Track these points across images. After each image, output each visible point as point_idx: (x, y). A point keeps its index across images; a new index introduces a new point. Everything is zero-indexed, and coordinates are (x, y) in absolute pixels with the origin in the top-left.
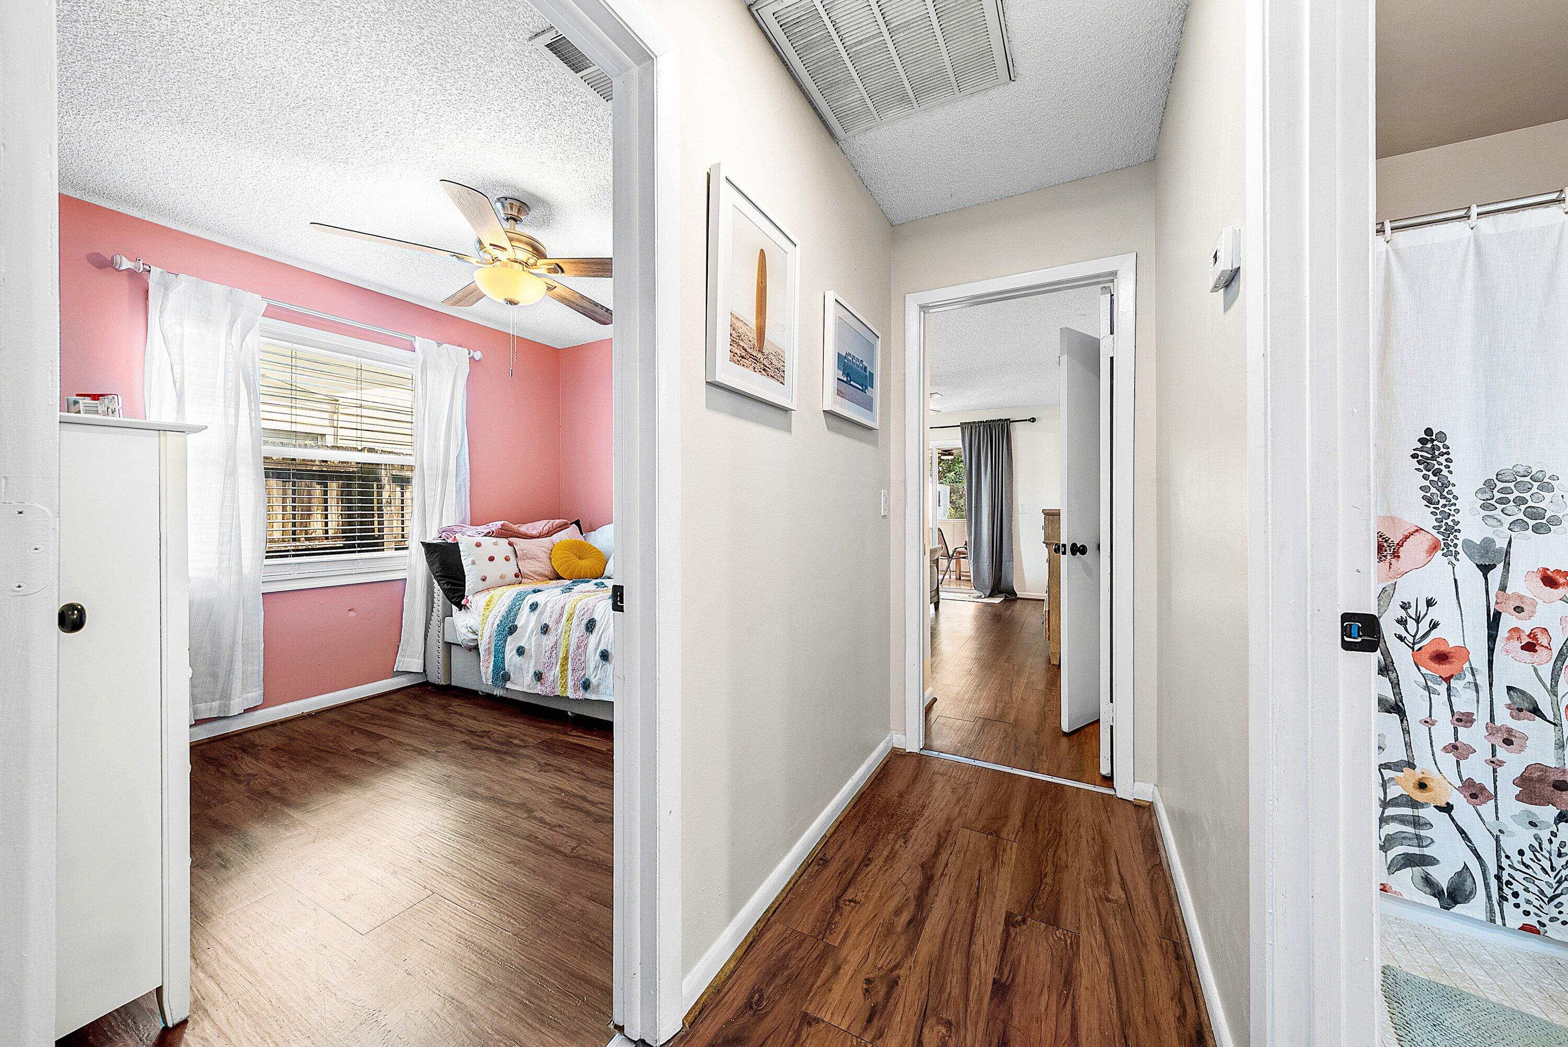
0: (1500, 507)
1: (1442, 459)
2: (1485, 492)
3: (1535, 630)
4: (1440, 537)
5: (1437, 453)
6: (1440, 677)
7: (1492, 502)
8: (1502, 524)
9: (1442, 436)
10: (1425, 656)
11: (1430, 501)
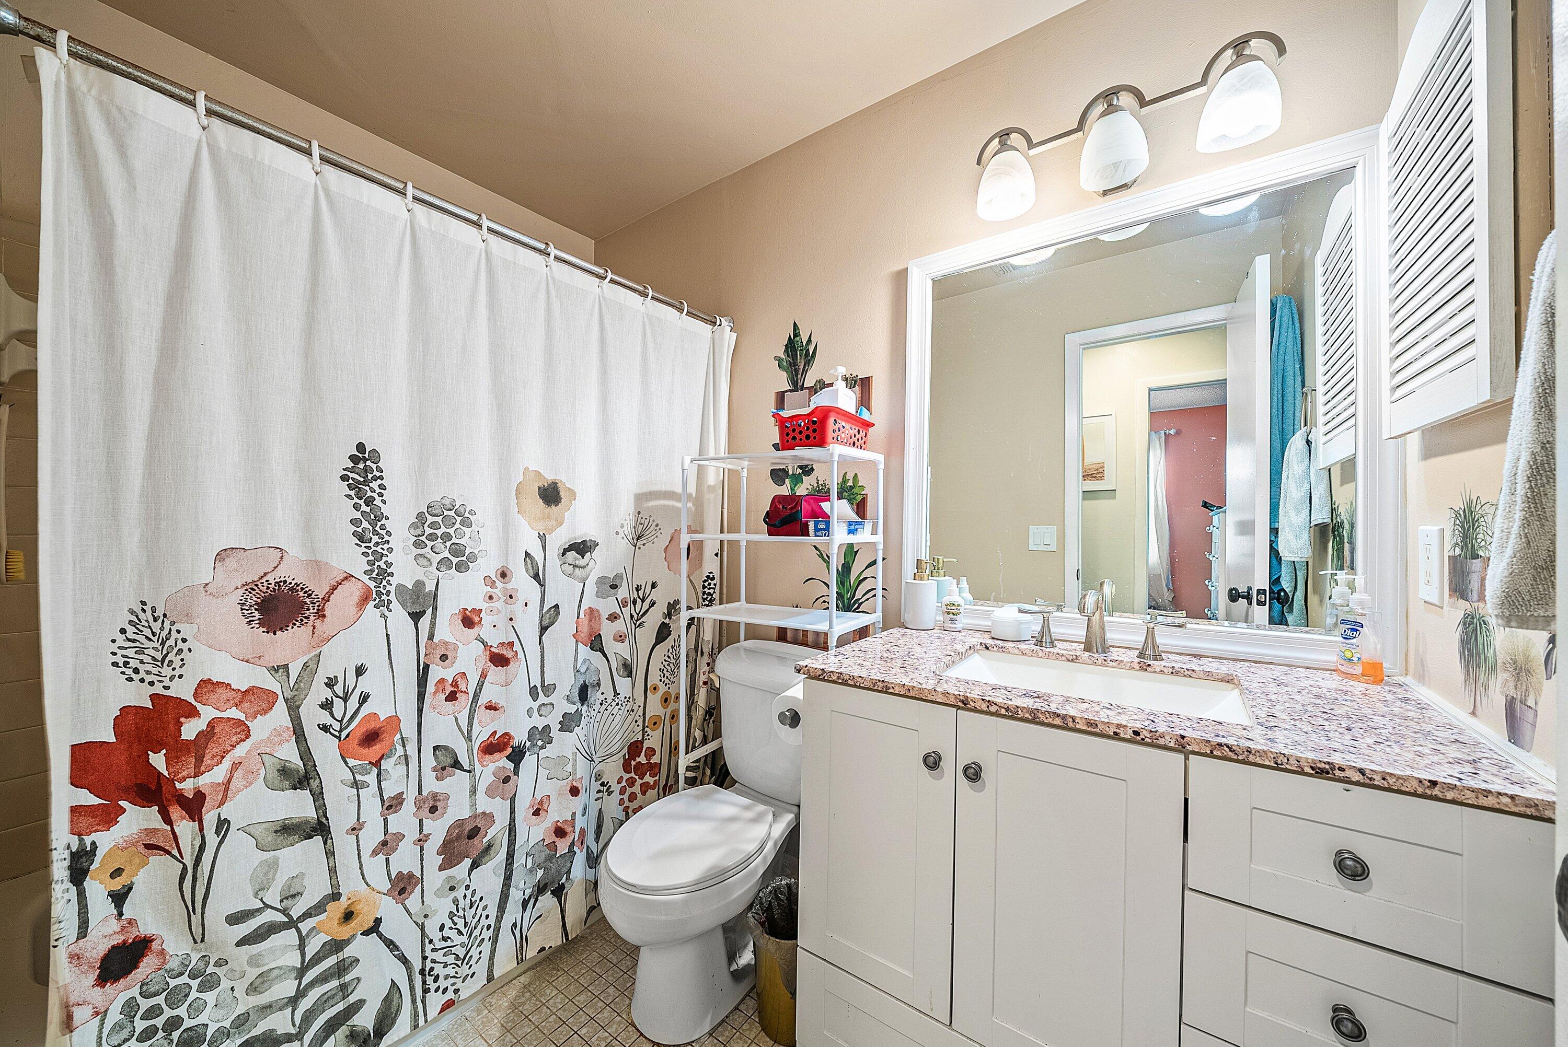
0: (430, 544)
1: (375, 485)
2: (418, 527)
3: (457, 677)
4: (372, 584)
5: (370, 476)
6: (370, 763)
7: (423, 538)
8: (431, 564)
9: (375, 456)
10: (354, 742)
11: (361, 538)
